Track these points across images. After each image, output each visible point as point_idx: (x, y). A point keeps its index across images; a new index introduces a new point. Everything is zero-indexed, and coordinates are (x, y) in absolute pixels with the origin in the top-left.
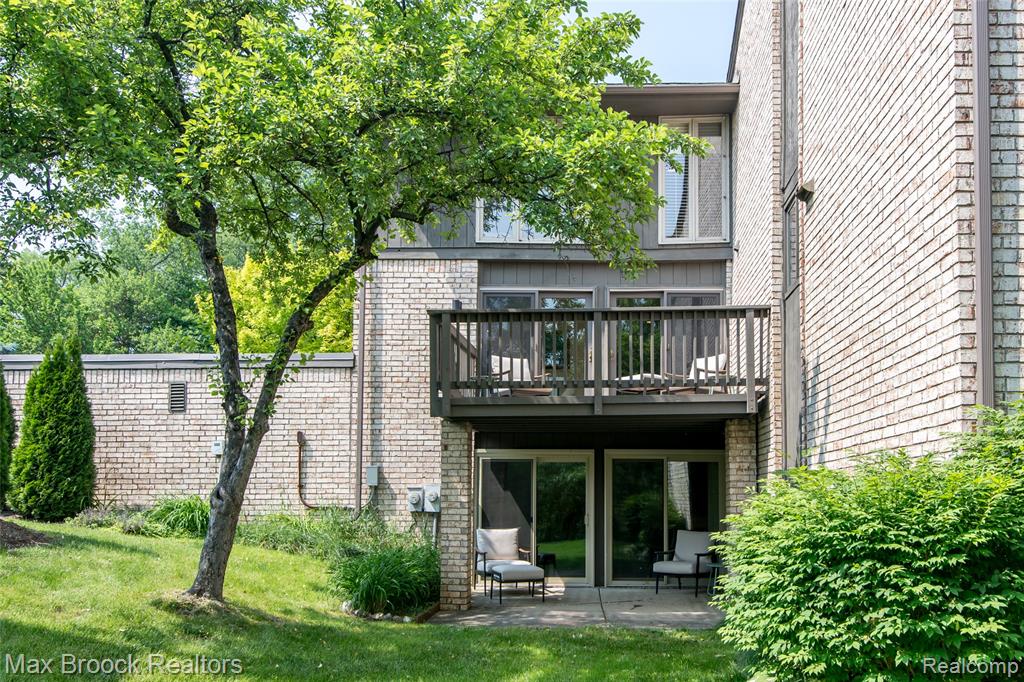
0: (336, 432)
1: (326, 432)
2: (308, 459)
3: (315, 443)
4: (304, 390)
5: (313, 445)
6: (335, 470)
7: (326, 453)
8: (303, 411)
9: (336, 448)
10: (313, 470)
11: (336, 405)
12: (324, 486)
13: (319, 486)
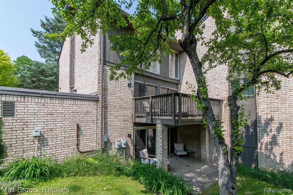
0: (91, 123)
1: (88, 124)
2: (80, 134)
3: (83, 128)
4: (78, 108)
5: (82, 129)
6: (91, 137)
7: (88, 131)
8: (78, 116)
9: (91, 129)
10: (83, 138)
11: (91, 114)
12: (87, 144)
13: (85, 144)
